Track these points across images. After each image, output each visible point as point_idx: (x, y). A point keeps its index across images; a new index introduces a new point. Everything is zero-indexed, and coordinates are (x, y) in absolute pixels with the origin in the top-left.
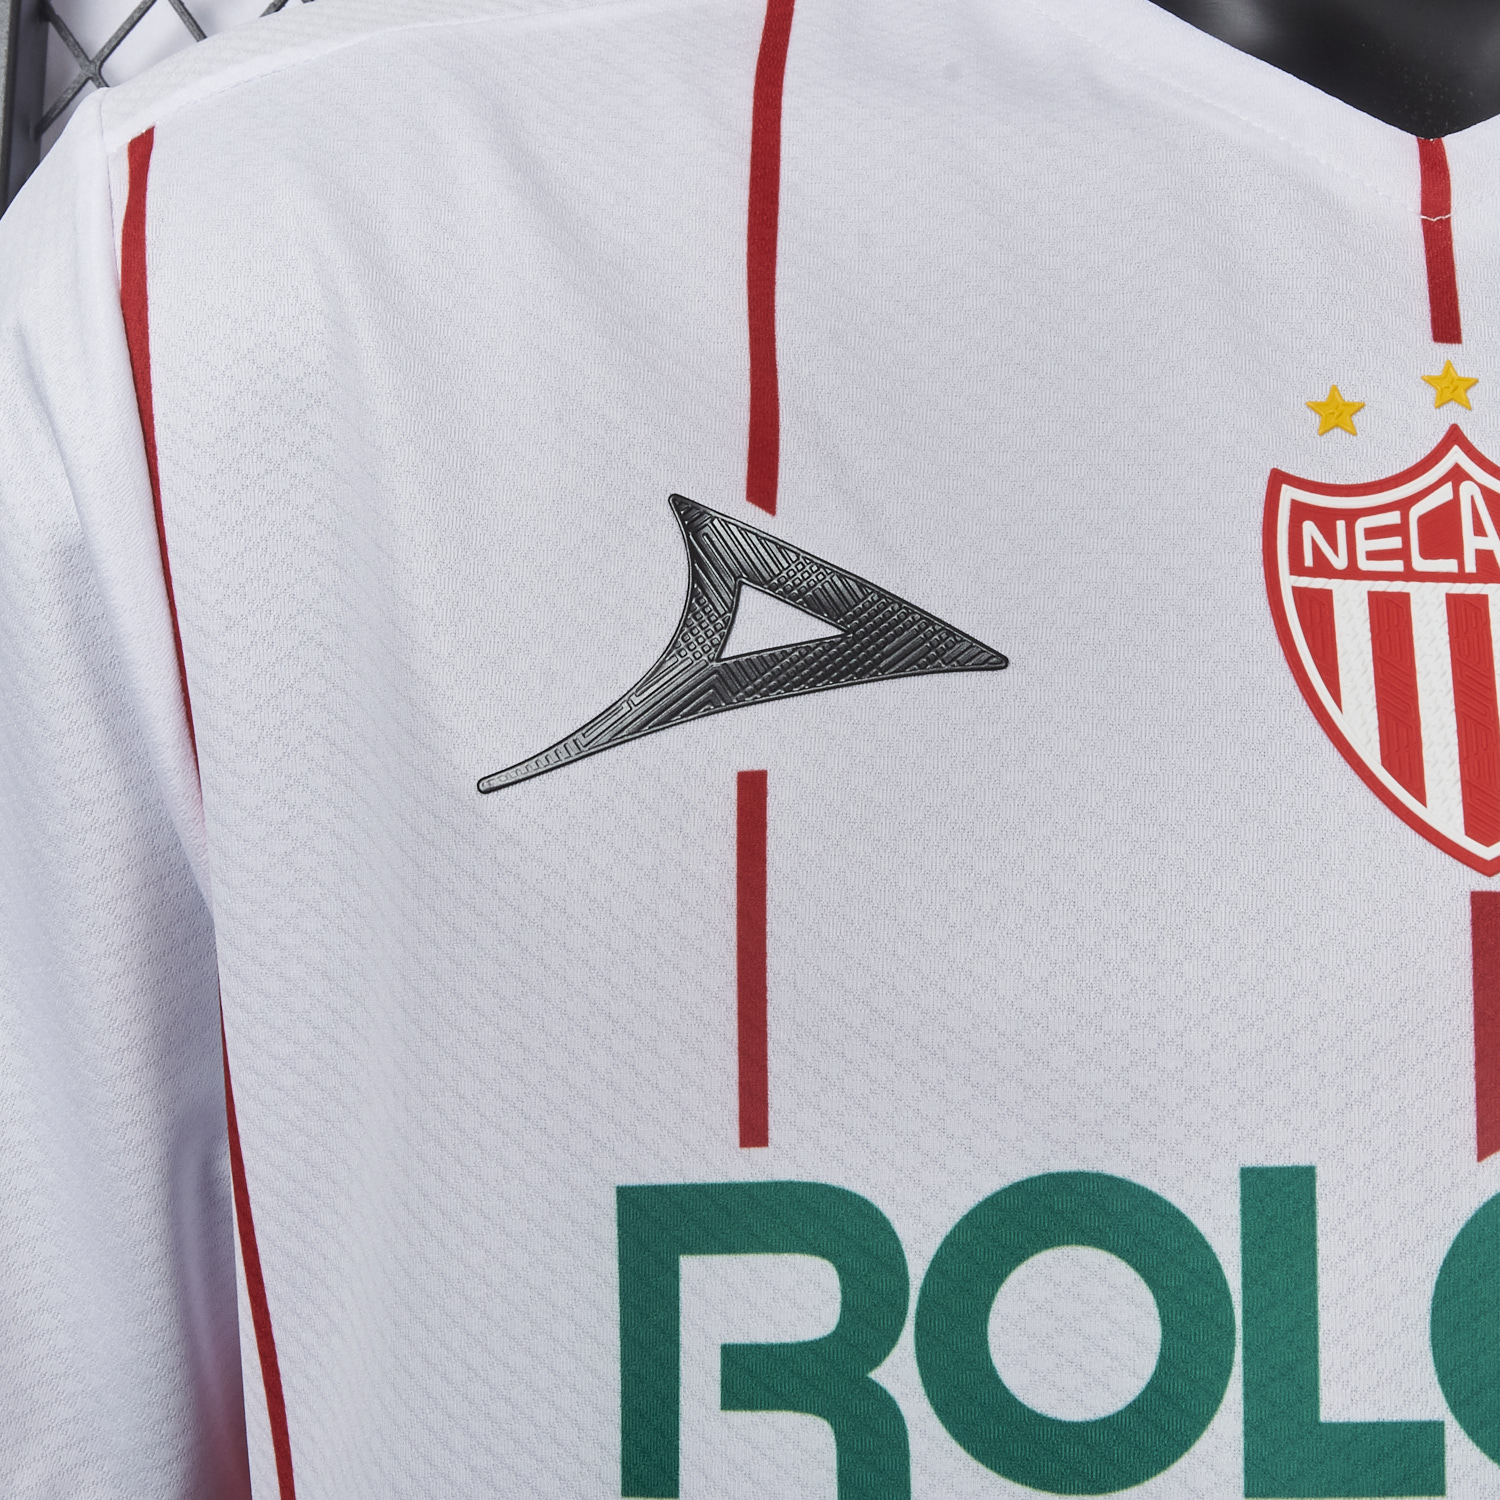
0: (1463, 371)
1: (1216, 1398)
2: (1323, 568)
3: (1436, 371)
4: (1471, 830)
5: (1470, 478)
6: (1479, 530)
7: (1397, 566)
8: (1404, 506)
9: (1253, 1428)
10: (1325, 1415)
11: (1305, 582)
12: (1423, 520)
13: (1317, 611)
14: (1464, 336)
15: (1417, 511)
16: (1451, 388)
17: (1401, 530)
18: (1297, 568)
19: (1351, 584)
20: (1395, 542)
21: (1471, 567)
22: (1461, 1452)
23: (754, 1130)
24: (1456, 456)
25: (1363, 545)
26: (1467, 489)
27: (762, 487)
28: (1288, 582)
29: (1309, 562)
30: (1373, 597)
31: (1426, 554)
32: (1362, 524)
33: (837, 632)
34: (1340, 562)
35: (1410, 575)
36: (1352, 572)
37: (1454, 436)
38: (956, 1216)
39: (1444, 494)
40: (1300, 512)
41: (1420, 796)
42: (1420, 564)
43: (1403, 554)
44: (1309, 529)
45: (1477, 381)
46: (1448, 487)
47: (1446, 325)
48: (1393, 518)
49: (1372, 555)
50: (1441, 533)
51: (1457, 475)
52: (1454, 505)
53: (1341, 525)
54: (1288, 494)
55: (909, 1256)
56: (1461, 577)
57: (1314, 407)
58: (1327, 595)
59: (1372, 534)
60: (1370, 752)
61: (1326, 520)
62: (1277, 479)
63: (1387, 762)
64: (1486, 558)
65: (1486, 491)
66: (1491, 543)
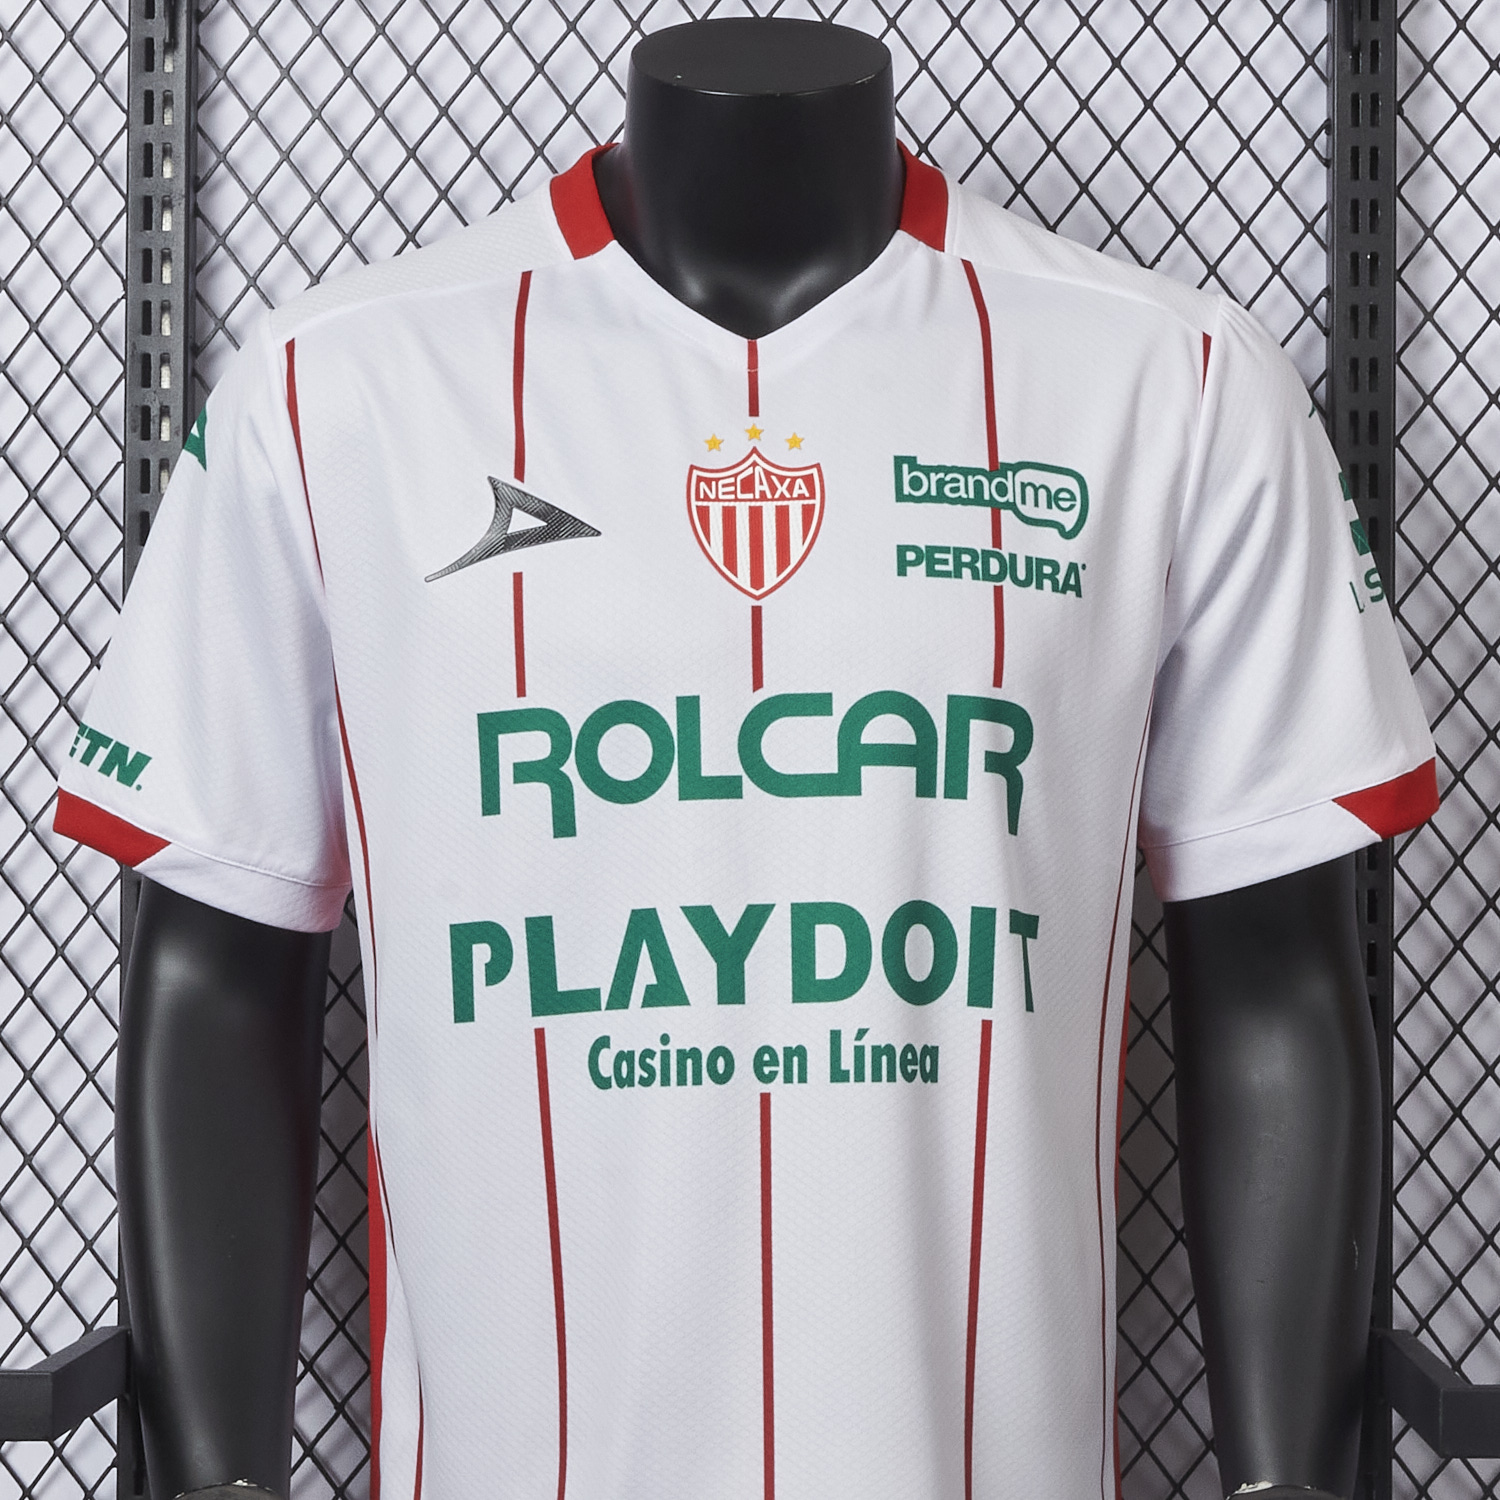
0: (759, 427)
1: (669, 769)
2: (707, 498)
3: (750, 427)
4: (753, 586)
5: (758, 465)
6: (761, 483)
7: (733, 497)
8: (735, 476)
9: (681, 778)
10: (703, 774)
11: (700, 503)
12: (742, 481)
13: (704, 513)
14: (760, 414)
15: (740, 478)
16: (755, 433)
17: (734, 484)
18: (698, 498)
19: (716, 503)
20: (732, 489)
21: (757, 497)
22: (747, 784)
23: (521, 692)
24: (754, 457)
25: (721, 490)
26: (757, 468)
27: (519, 473)
28: (694, 503)
29: (702, 496)
30: (724, 508)
31: (742, 492)
32: (721, 483)
33: (545, 524)
34: (712, 496)
35: (736, 500)
36: (717, 499)
37: (754, 451)
38: (587, 717)
39: (750, 471)
40: (700, 479)
41: (736, 575)
42: (740, 496)
43: (735, 493)
44: (703, 485)
45: (764, 430)
46: (751, 468)
47: (754, 410)
48: (732, 480)
49: (724, 493)
50: (748, 485)
51: (754, 464)
52: (752, 476)
53: (714, 483)
54: (696, 473)
55: (572, 730)
56: (754, 500)
57: (707, 442)
58: (707, 508)
59: (724, 486)
60: (720, 561)
61: (708, 481)
62: (692, 468)
63: (725, 564)
64: (763, 493)
65: (764, 470)
66: (765, 488)
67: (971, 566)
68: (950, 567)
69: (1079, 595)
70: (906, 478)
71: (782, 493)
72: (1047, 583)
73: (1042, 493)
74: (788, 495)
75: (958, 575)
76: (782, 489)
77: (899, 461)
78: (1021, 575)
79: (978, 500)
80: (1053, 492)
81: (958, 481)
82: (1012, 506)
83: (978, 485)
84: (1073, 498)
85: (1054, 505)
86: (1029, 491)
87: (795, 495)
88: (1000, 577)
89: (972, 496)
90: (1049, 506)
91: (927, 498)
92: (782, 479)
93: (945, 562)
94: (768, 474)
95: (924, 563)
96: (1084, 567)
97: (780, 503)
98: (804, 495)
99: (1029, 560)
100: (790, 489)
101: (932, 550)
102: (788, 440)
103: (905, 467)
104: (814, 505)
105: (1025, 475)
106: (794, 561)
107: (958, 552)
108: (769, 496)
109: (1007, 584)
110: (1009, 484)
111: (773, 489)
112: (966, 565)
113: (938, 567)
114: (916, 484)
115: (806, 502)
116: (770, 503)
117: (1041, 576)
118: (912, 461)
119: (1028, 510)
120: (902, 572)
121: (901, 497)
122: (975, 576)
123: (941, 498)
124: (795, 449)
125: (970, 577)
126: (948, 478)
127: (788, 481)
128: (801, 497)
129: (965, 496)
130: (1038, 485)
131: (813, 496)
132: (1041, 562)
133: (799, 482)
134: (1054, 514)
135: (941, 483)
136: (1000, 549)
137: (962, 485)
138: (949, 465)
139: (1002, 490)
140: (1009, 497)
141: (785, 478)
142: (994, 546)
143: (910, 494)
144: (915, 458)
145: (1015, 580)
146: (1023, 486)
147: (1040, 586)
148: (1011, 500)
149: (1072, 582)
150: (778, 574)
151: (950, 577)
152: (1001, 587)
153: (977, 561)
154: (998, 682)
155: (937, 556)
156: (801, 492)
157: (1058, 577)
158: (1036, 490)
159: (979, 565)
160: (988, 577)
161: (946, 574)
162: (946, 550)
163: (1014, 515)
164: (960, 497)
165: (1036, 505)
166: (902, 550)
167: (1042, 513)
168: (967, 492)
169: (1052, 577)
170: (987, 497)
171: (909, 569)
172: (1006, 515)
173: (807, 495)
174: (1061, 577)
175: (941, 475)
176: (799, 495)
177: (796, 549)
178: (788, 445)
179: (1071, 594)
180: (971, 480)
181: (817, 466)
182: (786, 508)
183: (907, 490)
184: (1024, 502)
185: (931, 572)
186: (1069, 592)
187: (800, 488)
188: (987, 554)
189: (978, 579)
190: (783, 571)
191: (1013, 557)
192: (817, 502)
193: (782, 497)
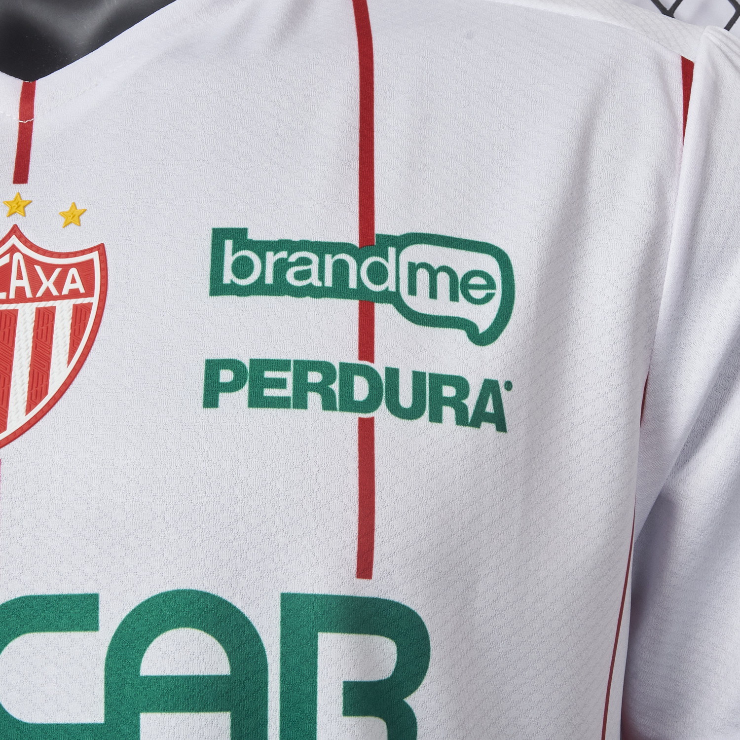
0: (26, 198)
3: (12, 198)
5: (19, 251)
6: (20, 277)
14: (29, 180)
16: (18, 206)
21: (12, 296)
24: (14, 240)
26: (17, 256)
37: (15, 230)
39: (5, 259)
45: (31, 202)
46: (8, 255)
47: (21, 175)
52: (8, 266)
56: (8, 301)
64: (20, 291)
65: (25, 257)
66: (25, 283)
67: (322, 389)
68: (288, 392)
69: (501, 427)
70: (229, 259)
71: (48, 289)
72: (448, 413)
73: (443, 279)
74: (55, 292)
75: (300, 402)
76: (48, 284)
77: (219, 236)
78: (406, 399)
79: (340, 290)
80: (460, 277)
81: (307, 261)
82: (394, 298)
83: (341, 269)
84: (491, 284)
85: (461, 296)
86: (423, 276)
87: (65, 291)
88: (371, 404)
89: (329, 282)
90: (454, 297)
91: (259, 288)
92: (49, 269)
93: (281, 383)
94: (29, 262)
95: (246, 388)
96: (509, 386)
97: (42, 304)
98: (78, 290)
99: (418, 377)
100: (59, 283)
101: (260, 365)
102: (63, 214)
103: (229, 244)
104: (90, 305)
105: (415, 253)
106: (53, 387)
107: (303, 367)
108: (29, 294)
109: (382, 415)
110: (390, 266)
111: (35, 283)
112: (315, 387)
113: (268, 392)
114: (242, 267)
115: (79, 301)
116: (29, 304)
117: (438, 402)
118: (239, 236)
119: (420, 303)
120: (210, 401)
121: (218, 288)
122: (328, 404)
123: (280, 288)
124: (72, 226)
125: (320, 405)
126: (293, 258)
127: (58, 271)
128: (74, 294)
129: (318, 284)
130: (436, 267)
131: (89, 292)
132: (439, 380)
133: (73, 271)
134: (462, 309)
135: (281, 267)
136: (372, 361)
137: (314, 268)
138: (296, 238)
139: (378, 273)
140: (390, 284)
141: (55, 266)
142: (360, 358)
143: (232, 282)
144: (244, 231)
145: (395, 409)
146: (413, 268)
147: (436, 417)
148: (392, 289)
149: (490, 408)
150: (29, 409)
151: (288, 407)
152: (371, 421)
153: (332, 382)
154: (365, 569)
155: (268, 374)
156: (74, 286)
157: (465, 402)
158: (433, 274)
159: (335, 387)
160: (348, 404)
161: (282, 403)
162: (282, 365)
163: (395, 311)
164: (310, 285)
165: (433, 294)
166: (213, 367)
167: (443, 306)
168: (321, 278)
169: (457, 403)
170: (353, 284)
171: (223, 397)
172: (384, 312)
173: (82, 290)
174: (471, 403)
175: (283, 254)
176: (71, 291)
177: (58, 372)
178: (62, 220)
179: (489, 428)
180: (329, 260)
181: (101, 249)
182: (51, 312)
183: (228, 277)
184: (412, 291)
185: (257, 401)
186: (484, 425)
187: (73, 281)
188: (349, 371)
189: (334, 409)
190: (36, 404)
191: (392, 374)
192: (95, 300)
193: (48, 296)
